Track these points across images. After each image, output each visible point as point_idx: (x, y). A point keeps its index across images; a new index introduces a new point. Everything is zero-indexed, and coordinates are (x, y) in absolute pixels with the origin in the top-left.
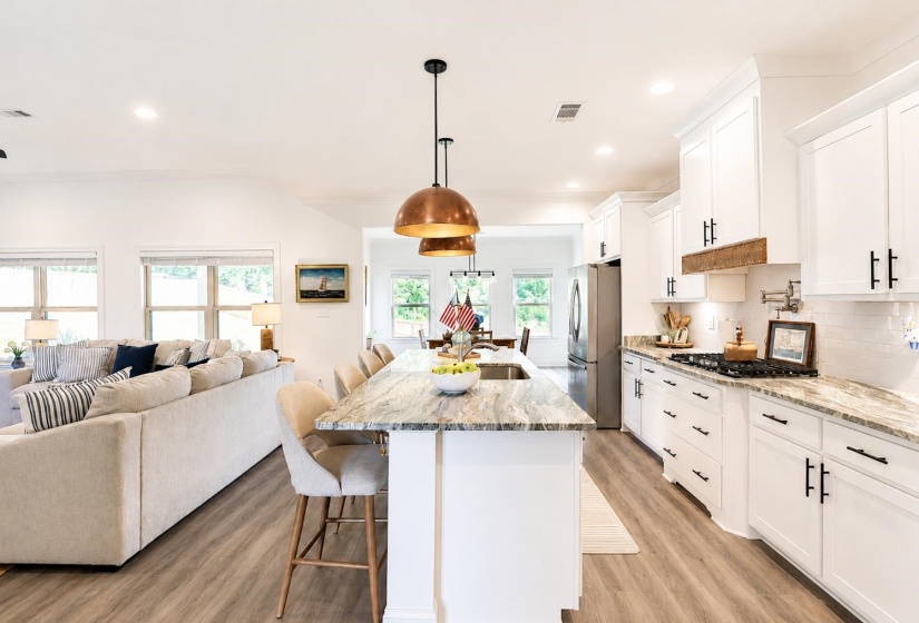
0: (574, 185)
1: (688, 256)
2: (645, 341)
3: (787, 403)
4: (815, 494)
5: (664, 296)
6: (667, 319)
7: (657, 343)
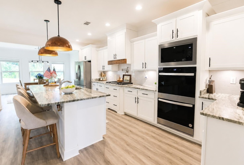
0: (77, 40)
1: (109, 61)
2: (96, 80)
3: (134, 89)
4: (137, 102)
5: (101, 70)
6: (101, 75)
7: (99, 80)
